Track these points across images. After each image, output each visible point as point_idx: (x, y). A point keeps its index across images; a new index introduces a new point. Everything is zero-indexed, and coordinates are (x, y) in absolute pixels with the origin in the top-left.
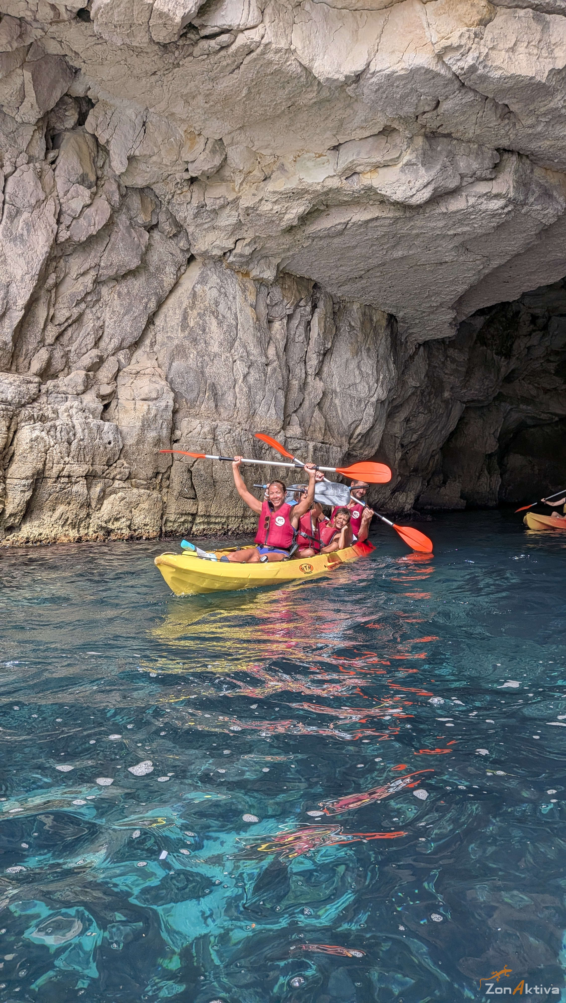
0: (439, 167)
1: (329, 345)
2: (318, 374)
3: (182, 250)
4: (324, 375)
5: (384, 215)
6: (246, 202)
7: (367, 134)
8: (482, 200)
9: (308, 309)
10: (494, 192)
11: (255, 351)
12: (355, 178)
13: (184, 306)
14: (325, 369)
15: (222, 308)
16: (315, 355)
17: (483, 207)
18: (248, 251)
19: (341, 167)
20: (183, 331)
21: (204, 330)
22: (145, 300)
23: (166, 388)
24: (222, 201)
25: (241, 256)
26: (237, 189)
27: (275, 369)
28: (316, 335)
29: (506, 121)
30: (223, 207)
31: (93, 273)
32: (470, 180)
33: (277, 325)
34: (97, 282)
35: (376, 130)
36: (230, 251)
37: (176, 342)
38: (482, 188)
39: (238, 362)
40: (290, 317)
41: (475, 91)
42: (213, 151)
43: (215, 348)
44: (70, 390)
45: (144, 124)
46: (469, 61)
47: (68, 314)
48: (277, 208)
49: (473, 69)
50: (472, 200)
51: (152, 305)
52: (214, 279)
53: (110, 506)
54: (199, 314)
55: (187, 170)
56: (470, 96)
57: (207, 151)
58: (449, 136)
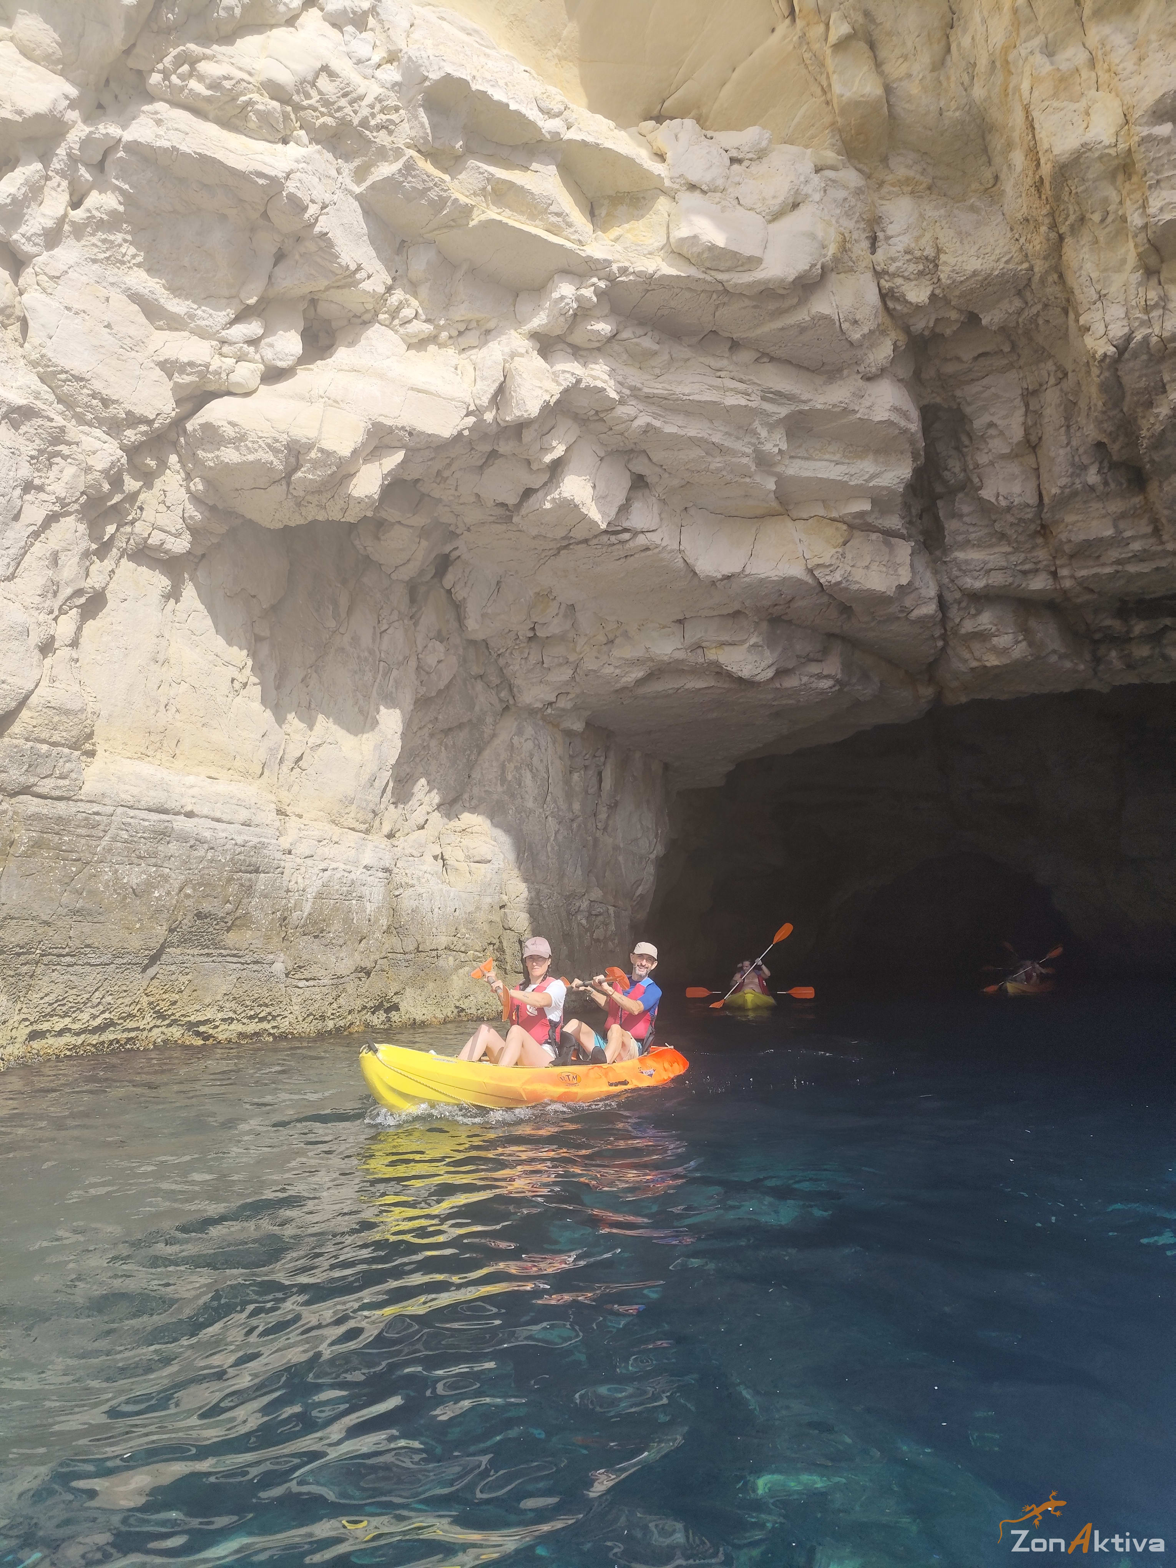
0: (780, 649)
1: (618, 798)
2: (605, 829)
3: (501, 700)
4: (609, 829)
5: (719, 685)
6: (590, 664)
7: (715, 613)
8: (813, 679)
9: (602, 759)
10: (825, 673)
11: (564, 806)
12: (700, 651)
13: (502, 758)
14: (610, 822)
15: (536, 760)
16: (605, 809)
17: (814, 686)
18: (569, 705)
19: (689, 640)
20: (502, 785)
21: (520, 785)
22: (468, 752)
23: (496, 849)
24: (561, 660)
25: (563, 710)
26: (578, 649)
27: (579, 826)
28: (608, 787)
29: (845, 616)
30: (560, 665)
31: (430, 726)
32: (803, 660)
33: (576, 776)
34: (432, 735)
35: (725, 612)
36: (551, 704)
37: (495, 797)
38: (814, 668)
39: (550, 819)
40: (586, 767)
41: (831, 596)
42: (565, 616)
43: (530, 804)
44: (415, 853)
45: (498, 583)
46: (837, 577)
47: (408, 770)
48: (618, 671)
49: (840, 583)
50: (805, 679)
51: (473, 757)
52: (529, 731)
53: (461, 982)
54: (516, 767)
55: (533, 629)
56: (825, 599)
57: (560, 616)
58: (790, 622)
